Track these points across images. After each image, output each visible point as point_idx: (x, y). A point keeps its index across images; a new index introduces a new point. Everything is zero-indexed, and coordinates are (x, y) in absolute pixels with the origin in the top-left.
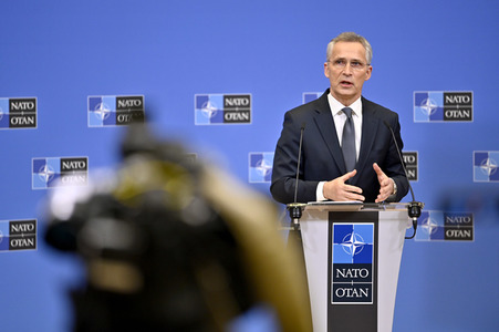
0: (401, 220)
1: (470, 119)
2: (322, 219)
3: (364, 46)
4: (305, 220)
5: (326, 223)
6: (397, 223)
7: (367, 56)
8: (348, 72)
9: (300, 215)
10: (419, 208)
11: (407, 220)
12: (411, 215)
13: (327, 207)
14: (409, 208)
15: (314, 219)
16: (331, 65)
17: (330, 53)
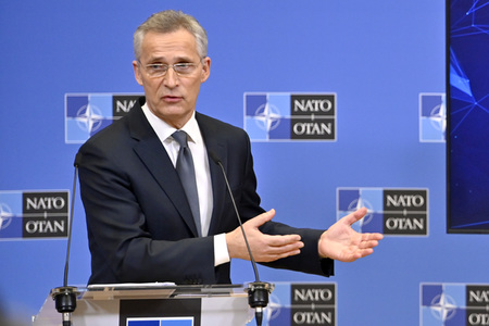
0: (237, 311)
1: (332, 136)
2: (110, 311)
3: (192, 32)
4: (82, 314)
5: (115, 319)
6: (230, 317)
7: (200, 48)
8: (171, 82)
9: (74, 306)
10: (265, 293)
11: (246, 311)
12: (253, 304)
13: (117, 293)
14: (250, 292)
15: (97, 313)
16: (143, 70)
17: (140, 50)
